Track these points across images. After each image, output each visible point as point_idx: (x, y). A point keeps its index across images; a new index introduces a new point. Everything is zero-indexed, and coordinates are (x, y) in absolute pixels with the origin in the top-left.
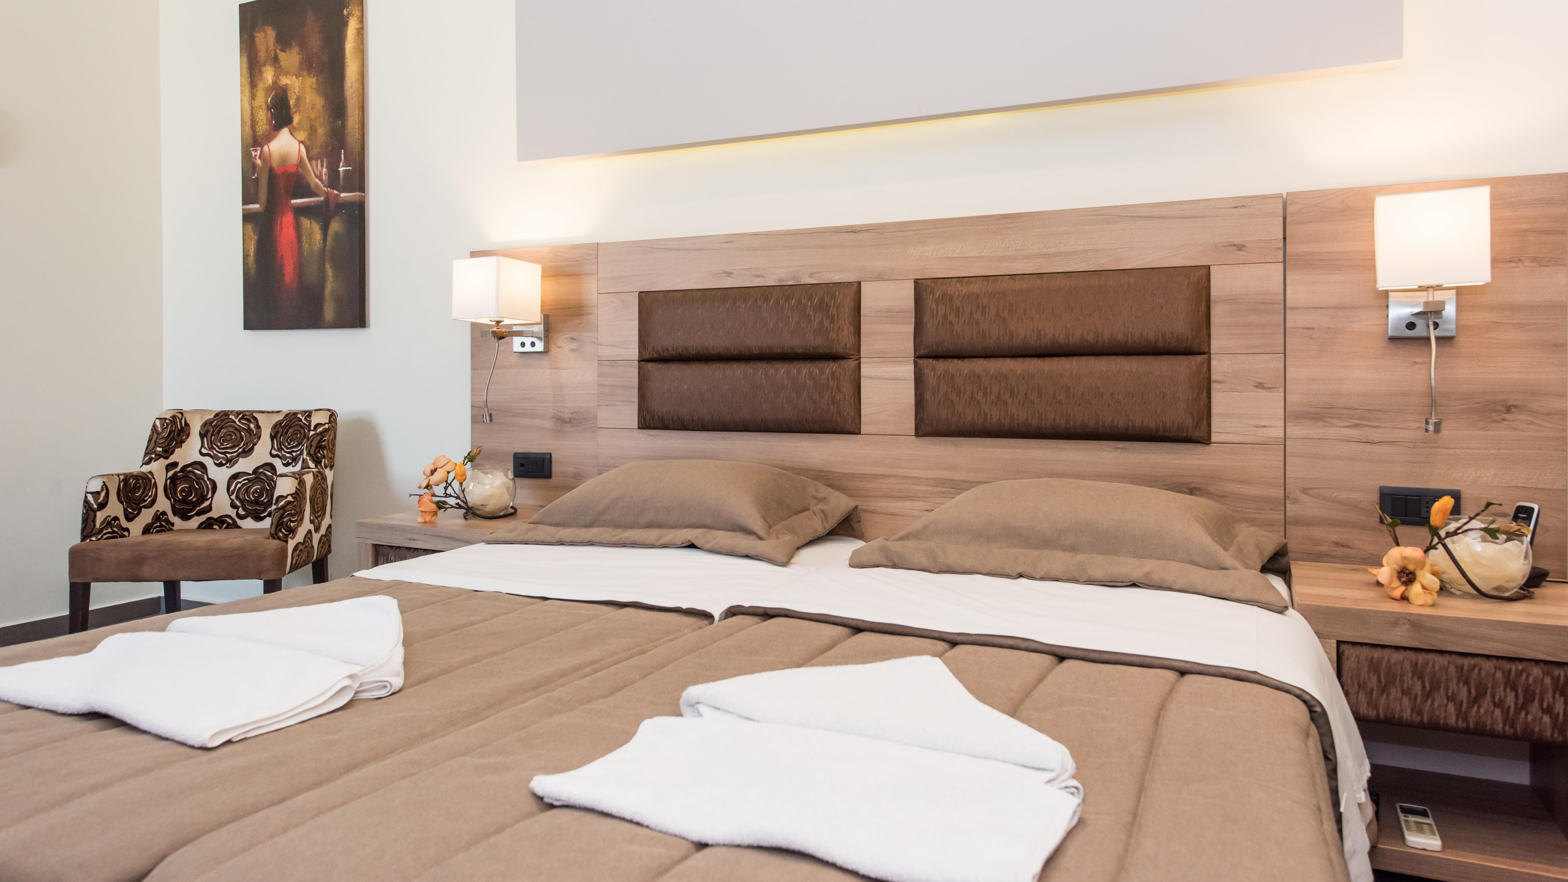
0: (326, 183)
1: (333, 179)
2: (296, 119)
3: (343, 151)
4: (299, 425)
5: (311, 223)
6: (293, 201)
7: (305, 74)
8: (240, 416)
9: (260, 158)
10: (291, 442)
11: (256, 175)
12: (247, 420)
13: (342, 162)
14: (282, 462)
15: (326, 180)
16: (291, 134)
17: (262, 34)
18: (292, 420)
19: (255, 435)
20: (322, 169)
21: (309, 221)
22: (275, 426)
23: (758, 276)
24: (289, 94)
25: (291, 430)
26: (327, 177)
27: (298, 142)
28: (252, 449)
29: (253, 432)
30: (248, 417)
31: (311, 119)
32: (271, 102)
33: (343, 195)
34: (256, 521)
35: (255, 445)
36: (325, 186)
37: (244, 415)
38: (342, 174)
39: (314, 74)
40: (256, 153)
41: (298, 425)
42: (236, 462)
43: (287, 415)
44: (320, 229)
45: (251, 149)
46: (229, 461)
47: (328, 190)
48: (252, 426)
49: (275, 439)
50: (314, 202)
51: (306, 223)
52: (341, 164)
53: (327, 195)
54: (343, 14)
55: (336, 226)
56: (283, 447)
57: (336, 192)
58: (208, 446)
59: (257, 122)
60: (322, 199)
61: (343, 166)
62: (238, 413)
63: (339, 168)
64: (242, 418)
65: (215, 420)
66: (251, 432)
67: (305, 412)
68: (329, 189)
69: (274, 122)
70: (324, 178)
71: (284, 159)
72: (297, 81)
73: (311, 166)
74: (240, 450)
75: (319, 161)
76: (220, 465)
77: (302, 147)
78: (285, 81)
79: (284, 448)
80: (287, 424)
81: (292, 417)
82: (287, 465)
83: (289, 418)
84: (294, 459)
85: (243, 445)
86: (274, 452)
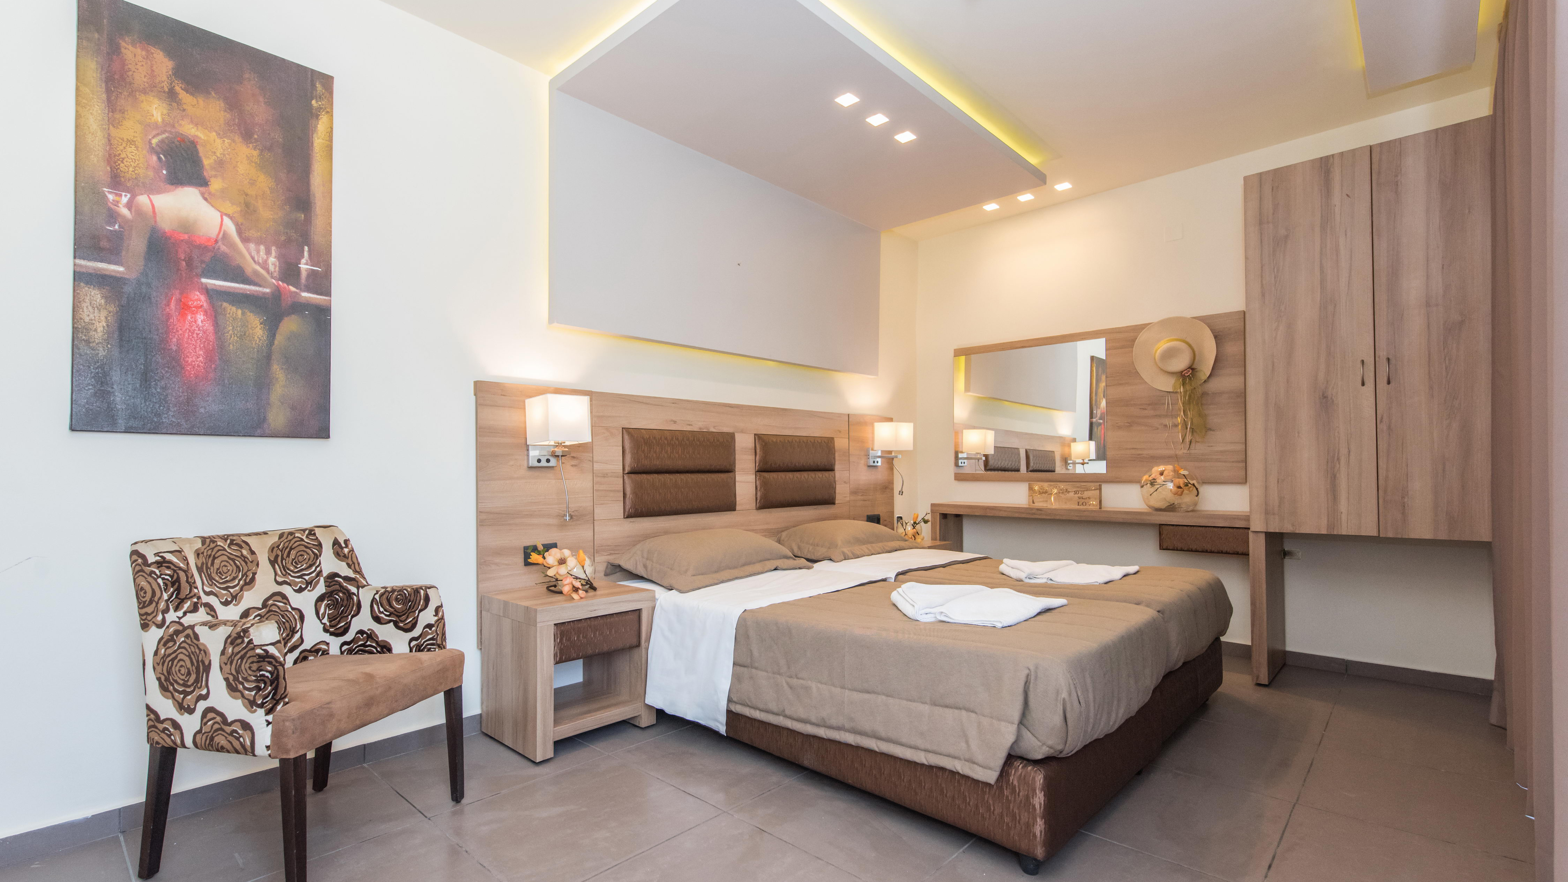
0: (275, 274)
1: (290, 272)
2: (216, 185)
3: (306, 248)
4: (303, 545)
5: (243, 314)
6: (204, 280)
7: (237, 139)
8: (229, 541)
9: (129, 205)
10: (298, 565)
11: (117, 227)
12: (237, 544)
13: (305, 259)
14: (292, 588)
15: (275, 271)
16: (206, 199)
17: (140, 52)
18: (290, 541)
19: (252, 562)
20: (267, 258)
21: (240, 312)
22: (272, 549)
25: (293, 552)
26: (277, 269)
27: (219, 214)
28: (253, 579)
29: (248, 559)
30: (235, 541)
31: (247, 195)
32: (158, 145)
33: (304, 294)
35: (254, 574)
36: (272, 277)
37: (232, 541)
38: (304, 274)
39: (256, 146)
40: (117, 198)
41: (300, 545)
43: (281, 536)
44: (261, 324)
45: (105, 189)
47: (278, 284)
48: (245, 552)
49: (276, 564)
50: (249, 290)
51: (232, 311)
52: (303, 261)
53: (278, 288)
54: (311, 105)
55: (290, 325)
56: (289, 572)
57: (292, 289)
59: (123, 159)
60: (268, 290)
61: (306, 264)
62: (225, 538)
63: (300, 264)
64: (232, 543)
66: (246, 559)
67: (304, 530)
68: (280, 283)
69: (164, 172)
70: (271, 268)
71: (187, 224)
72: (218, 140)
73: (248, 250)
75: (262, 247)
77: (227, 221)
78: (189, 130)
79: (291, 573)
80: (286, 546)
81: (290, 537)
82: (300, 590)
83: (287, 538)
84: (308, 583)
85: (243, 576)
86: (280, 579)
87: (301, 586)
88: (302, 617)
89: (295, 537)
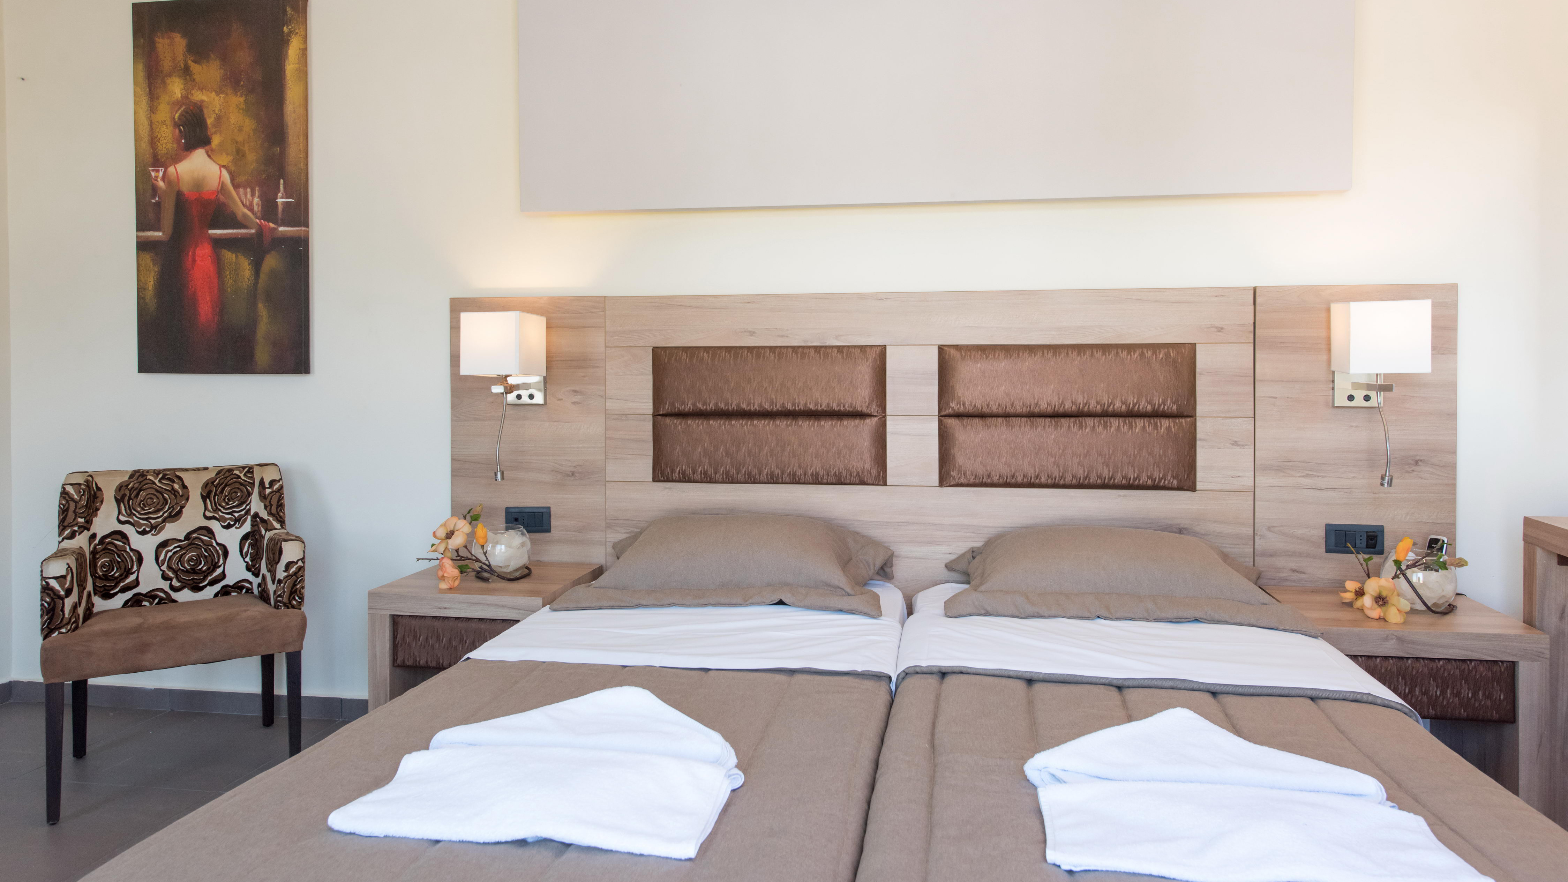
0: (259, 214)
1: (269, 209)
2: (216, 141)
3: (282, 181)
4: (238, 482)
5: (236, 256)
6: (210, 232)
7: (230, 91)
8: (160, 476)
9: (163, 179)
10: (230, 501)
11: (157, 199)
12: (169, 479)
13: (281, 193)
14: (221, 524)
15: (258, 211)
16: (209, 156)
17: (167, 41)
18: (227, 477)
19: (182, 496)
20: (253, 199)
21: (234, 255)
22: (206, 485)
23: (782, 336)
24: (205, 111)
25: (227, 489)
26: (260, 208)
27: (218, 167)
28: (180, 513)
29: (179, 493)
30: (170, 476)
31: (237, 143)
32: (179, 118)
33: (281, 229)
34: (195, 592)
35: (182, 507)
36: (257, 218)
37: (164, 475)
38: (280, 207)
39: (243, 92)
40: (157, 174)
41: (235, 482)
42: (162, 528)
43: (219, 472)
44: (249, 265)
45: (150, 169)
46: (153, 527)
47: (261, 222)
48: (176, 486)
49: (208, 500)
50: (241, 234)
51: (229, 256)
52: (280, 195)
53: (260, 228)
54: (283, 31)
55: (271, 262)
56: (220, 508)
57: (272, 225)
58: (126, 513)
59: (159, 139)
60: (253, 231)
61: (282, 198)
62: (156, 473)
63: (277, 199)
64: (163, 478)
65: (131, 482)
66: (176, 493)
67: (244, 468)
68: (262, 221)
69: (183, 141)
70: (256, 208)
71: (198, 184)
72: (217, 98)
73: (238, 194)
74: (166, 515)
75: (249, 190)
76: (143, 533)
77: (224, 172)
78: (198, 96)
79: (222, 509)
80: (221, 482)
81: (227, 474)
82: (228, 527)
83: (224, 475)
84: (237, 520)
85: (169, 509)
86: (208, 514)
87: (229, 523)
88: (226, 553)
89: (232, 474)
